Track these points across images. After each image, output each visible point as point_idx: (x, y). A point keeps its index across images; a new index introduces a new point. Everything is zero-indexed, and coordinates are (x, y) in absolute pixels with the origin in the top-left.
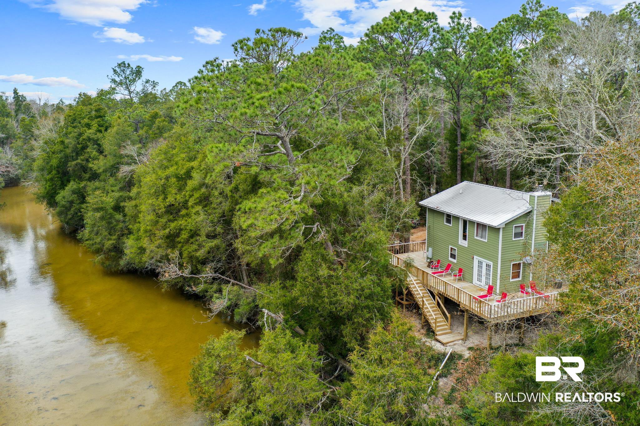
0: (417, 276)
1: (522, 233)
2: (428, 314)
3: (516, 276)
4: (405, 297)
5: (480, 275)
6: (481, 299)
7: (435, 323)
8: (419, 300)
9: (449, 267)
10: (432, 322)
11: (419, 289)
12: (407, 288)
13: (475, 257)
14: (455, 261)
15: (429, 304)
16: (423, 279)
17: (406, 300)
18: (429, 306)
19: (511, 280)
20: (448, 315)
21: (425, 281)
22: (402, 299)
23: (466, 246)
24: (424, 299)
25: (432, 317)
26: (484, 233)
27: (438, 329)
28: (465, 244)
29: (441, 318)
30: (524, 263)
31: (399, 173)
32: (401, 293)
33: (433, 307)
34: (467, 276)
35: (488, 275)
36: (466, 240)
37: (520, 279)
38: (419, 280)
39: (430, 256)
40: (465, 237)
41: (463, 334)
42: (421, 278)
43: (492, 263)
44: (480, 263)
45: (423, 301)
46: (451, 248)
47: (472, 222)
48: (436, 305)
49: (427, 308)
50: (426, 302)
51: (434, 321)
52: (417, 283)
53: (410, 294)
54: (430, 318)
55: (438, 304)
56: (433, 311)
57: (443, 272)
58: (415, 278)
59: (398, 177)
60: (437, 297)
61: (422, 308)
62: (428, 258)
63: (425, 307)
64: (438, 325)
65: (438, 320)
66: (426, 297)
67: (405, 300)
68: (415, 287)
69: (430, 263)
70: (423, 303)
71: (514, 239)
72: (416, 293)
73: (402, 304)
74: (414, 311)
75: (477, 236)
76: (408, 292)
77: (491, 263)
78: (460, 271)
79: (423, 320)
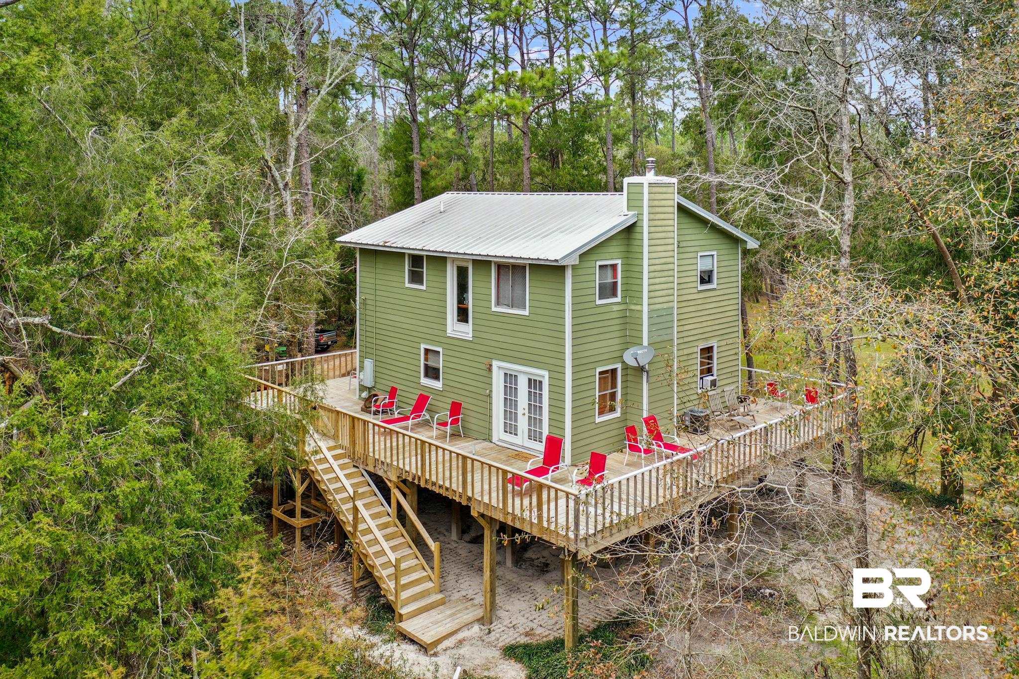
0: (335, 437)
1: (615, 284)
2: (371, 551)
3: (607, 404)
4: (298, 504)
5: (510, 415)
6: (541, 480)
7: (396, 577)
8: (344, 507)
9: (422, 402)
10: (383, 574)
11: (341, 474)
12: (306, 475)
13: (495, 364)
14: (438, 385)
15: (374, 516)
16: (353, 443)
17: (305, 514)
18: (372, 524)
19: (598, 420)
20: (433, 545)
21: (359, 449)
22: (291, 513)
23: (469, 337)
24: (359, 504)
25: (383, 560)
26: (518, 292)
27: (404, 595)
28: (465, 331)
29: (411, 559)
30: (626, 367)
31: (283, 178)
32: (288, 493)
33: (385, 526)
34: (474, 423)
35: (534, 408)
36: (466, 321)
37: (618, 414)
38: (341, 447)
39: (369, 383)
40: (463, 315)
41: (479, 599)
42: (345, 441)
43: (546, 374)
44: (510, 379)
45: (356, 510)
46: (427, 351)
47: (482, 264)
48: (393, 518)
49: (369, 531)
50: (364, 513)
51: (392, 570)
52: (336, 457)
53: (314, 492)
54: (378, 562)
55: (401, 515)
56: (388, 538)
57: (406, 418)
58: (331, 443)
59: (281, 186)
60: (396, 494)
61: (354, 534)
62: (362, 388)
63: (361, 527)
64: (404, 580)
65: (403, 566)
66: (363, 496)
67: (298, 512)
68: (331, 469)
69: (368, 400)
70: (356, 518)
71: (599, 302)
72: (332, 487)
73: (290, 529)
74: (331, 547)
75: (498, 303)
76: (308, 488)
77: (544, 375)
78: (456, 408)
79: (357, 573)
